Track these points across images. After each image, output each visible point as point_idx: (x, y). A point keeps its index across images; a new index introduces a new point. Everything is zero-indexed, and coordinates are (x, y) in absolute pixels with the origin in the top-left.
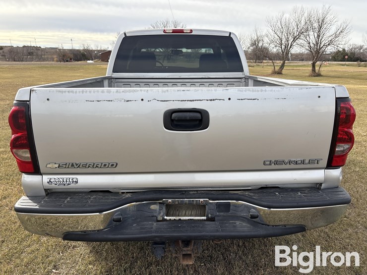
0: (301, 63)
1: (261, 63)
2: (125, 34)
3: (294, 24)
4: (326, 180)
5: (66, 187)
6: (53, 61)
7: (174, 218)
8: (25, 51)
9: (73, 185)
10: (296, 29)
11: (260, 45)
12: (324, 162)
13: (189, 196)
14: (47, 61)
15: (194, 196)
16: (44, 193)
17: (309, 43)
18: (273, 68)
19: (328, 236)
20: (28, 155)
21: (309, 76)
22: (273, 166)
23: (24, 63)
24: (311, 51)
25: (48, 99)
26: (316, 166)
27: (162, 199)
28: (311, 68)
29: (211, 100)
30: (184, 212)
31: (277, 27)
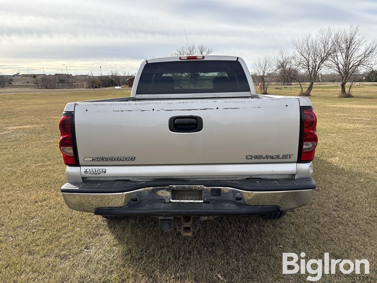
0: (331, 84)
1: (290, 85)
2: (147, 61)
3: (321, 45)
4: (297, 172)
5: (97, 175)
6: (83, 88)
7: (178, 201)
8: (57, 79)
9: (102, 175)
10: (323, 50)
11: (288, 67)
12: (295, 157)
13: (189, 183)
14: (77, 88)
15: (193, 183)
16: (81, 181)
17: (338, 64)
18: (301, 90)
19: (319, 231)
20: (72, 151)
21: (339, 97)
22: (254, 160)
23: (56, 90)
24: (340, 72)
25: (87, 110)
26: (288, 160)
27: (168, 185)
28: (340, 89)
29: (204, 109)
30: (186, 198)
31: (303, 49)
